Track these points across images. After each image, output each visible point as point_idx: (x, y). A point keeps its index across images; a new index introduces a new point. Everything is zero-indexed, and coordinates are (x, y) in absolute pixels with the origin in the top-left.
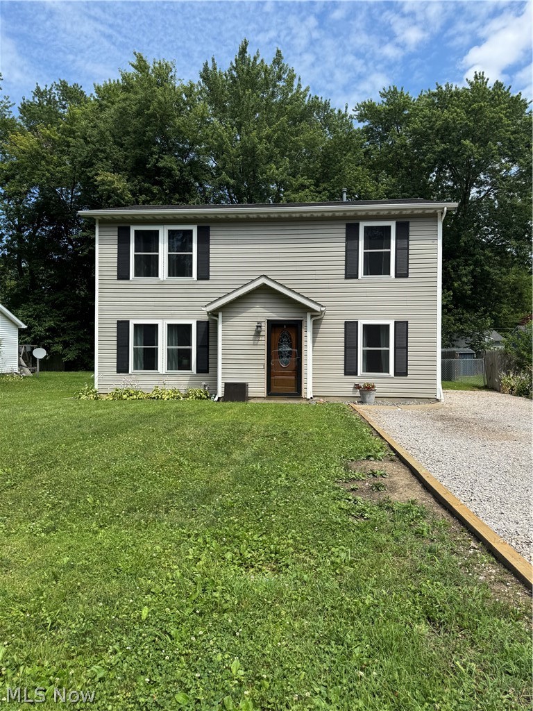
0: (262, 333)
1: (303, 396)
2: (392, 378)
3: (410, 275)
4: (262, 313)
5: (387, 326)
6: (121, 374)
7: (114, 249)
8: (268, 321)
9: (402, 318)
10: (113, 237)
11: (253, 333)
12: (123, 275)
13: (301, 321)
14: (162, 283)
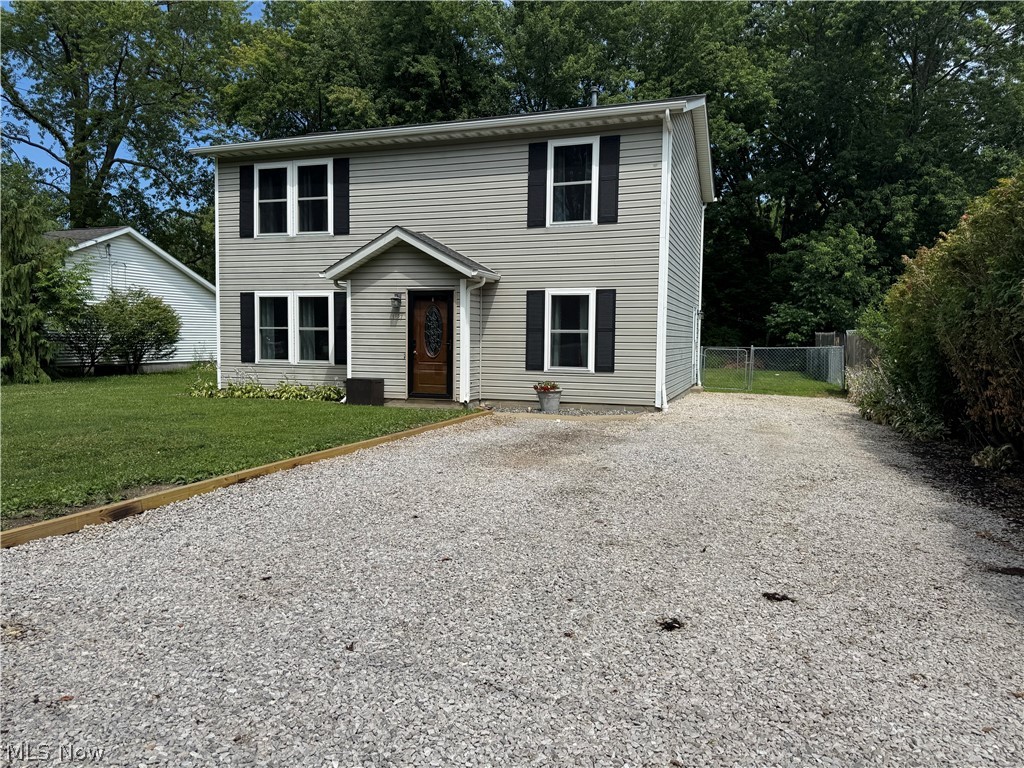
0: (402, 309)
1: (454, 399)
2: (591, 375)
3: (620, 219)
4: (400, 281)
5: (586, 298)
6: (246, 364)
7: (234, 197)
8: (410, 292)
9: (607, 285)
10: (234, 180)
11: (390, 309)
12: (246, 232)
13: (452, 292)
14: (292, 240)
